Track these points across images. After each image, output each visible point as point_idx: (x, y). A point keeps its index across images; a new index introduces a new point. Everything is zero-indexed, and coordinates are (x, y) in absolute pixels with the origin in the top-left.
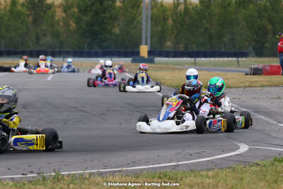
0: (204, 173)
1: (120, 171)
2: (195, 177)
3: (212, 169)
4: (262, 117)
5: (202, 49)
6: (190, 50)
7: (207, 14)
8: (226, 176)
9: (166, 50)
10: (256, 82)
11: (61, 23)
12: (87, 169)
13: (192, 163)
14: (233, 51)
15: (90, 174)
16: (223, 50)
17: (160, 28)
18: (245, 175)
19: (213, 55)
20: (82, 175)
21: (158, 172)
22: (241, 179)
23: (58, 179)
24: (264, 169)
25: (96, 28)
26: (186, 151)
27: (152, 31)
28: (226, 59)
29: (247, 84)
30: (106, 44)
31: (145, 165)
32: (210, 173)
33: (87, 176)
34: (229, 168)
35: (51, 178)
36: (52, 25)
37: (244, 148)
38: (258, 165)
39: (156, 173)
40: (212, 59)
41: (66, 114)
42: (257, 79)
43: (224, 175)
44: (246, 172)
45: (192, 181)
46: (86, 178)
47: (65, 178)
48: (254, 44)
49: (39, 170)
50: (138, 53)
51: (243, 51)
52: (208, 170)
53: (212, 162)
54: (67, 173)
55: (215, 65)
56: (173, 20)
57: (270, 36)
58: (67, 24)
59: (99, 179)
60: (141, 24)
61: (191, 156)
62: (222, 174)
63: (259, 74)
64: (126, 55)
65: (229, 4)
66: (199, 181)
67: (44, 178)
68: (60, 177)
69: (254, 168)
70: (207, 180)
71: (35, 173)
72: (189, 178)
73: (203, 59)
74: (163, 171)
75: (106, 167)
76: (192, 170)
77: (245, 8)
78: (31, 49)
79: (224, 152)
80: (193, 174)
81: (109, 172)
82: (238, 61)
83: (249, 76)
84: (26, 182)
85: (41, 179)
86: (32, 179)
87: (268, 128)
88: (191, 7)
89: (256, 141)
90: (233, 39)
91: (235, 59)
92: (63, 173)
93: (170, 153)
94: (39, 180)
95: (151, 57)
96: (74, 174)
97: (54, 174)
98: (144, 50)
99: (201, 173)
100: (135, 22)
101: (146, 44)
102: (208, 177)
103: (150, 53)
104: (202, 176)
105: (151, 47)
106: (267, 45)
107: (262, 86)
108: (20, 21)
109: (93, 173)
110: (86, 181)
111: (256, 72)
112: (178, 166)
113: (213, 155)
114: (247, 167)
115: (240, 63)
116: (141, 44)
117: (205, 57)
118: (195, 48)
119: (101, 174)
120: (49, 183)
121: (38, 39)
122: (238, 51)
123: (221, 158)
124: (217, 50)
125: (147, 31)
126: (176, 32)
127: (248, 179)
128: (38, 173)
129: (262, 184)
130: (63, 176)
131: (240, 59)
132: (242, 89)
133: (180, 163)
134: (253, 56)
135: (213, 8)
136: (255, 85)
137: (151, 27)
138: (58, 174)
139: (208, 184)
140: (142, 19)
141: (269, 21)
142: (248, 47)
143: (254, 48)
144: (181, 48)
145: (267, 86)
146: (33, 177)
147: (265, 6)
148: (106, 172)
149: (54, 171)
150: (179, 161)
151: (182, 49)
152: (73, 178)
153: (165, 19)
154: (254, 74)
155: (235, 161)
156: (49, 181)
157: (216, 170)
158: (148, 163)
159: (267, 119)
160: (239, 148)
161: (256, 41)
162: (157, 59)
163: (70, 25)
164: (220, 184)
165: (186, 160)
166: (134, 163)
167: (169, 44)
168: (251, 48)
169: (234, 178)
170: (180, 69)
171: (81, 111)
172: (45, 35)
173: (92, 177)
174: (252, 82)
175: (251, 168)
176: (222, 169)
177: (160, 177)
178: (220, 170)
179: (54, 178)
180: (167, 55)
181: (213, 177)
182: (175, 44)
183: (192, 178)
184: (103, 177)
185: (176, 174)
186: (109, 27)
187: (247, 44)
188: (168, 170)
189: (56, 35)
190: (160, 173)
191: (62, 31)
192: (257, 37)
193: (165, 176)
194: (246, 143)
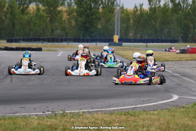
0: (152, 112)
1: (101, 111)
2: (146, 114)
3: (156, 110)
4: (186, 79)
5: (151, 38)
6: (144, 38)
7: (153, 16)
8: (165, 114)
9: (129, 38)
10: (184, 57)
11: (66, 22)
12: (81, 109)
13: (144, 106)
14: (169, 39)
15: (83, 112)
16: (163, 39)
17: (125, 25)
18: (176, 114)
19: (157, 41)
20: (78, 113)
21: (124, 111)
22: (174, 116)
23: (64, 115)
24: (188, 110)
25: (87, 25)
26: (141, 99)
27: (121, 27)
28: (165, 44)
29: (178, 59)
30: (93, 34)
31: (116, 107)
32: (155, 112)
33: (81, 114)
34: (167, 109)
35: (60, 115)
36: (61, 23)
37: (175, 97)
38: (184, 107)
39: (123, 112)
40: (157, 44)
42: (183, 56)
44: (176, 111)
45: (144, 117)
47: (68, 114)
48: (181, 34)
49: (53, 109)
50: (113, 40)
51: (175, 39)
52: (154, 110)
53: (156, 105)
54: (69, 112)
55: (159, 47)
56: (134, 20)
57: (192, 30)
58: (69, 22)
59: (88, 115)
60: (115, 22)
61: (144, 102)
62: (163, 113)
63: (185, 53)
64: (105, 41)
65: (167, 11)
66: (149, 117)
67: (56, 115)
69: (182, 110)
70: (154, 116)
71: (50, 112)
72: (142, 115)
73: (151, 44)
74: (127, 111)
75: (93, 108)
76: (145, 110)
77: (177, 13)
78: (48, 37)
79: (163, 100)
81: (94, 111)
83: (179, 54)
84: (45, 117)
85: (54, 115)
87: (190, 86)
88: (144, 12)
89: (183, 93)
90: (169, 32)
93: (132, 100)
94: (53, 116)
95: (120, 42)
96: (74, 112)
97: (61, 112)
98: (116, 38)
99: (150, 112)
100: (111, 21)
101: (117, 35)
102: (154, 114)
103: (119, 40)
104: (150, 114)
105: (120, 36)
106: (189, 36)
107: (187, 60)
108: (42, 20)
109: (85, 112)
110: (81, 117)
111: (183, 52)
113: (157, 102)
114: (178, 109)
116: (114, 35)
117: (153, 42)
118: (146, 37)
119: (90, 112)
120: (59, 117)
121: (53, 31)
122: (172, 39)
123: (162, 104)
124: (160, 38)
125: (117, 27)
126: (135, 27)
127: (178, 116)
128: (52, 112)
129: (186, 119)
130: (67, 113)
132: (174, 62)
133: (137, 106)
134: (181, 42)
135: (157, 13)
136: (183, 59)
137: (121, 24)
138: (64, 112)
139: (154, 119)
140: (115, 19)
141: (191, 21)
142: (178, 37)
145: (190, 60)
146: (49, 114)
147: (189, 12)
148: (92, 111)
149: (62, 110)
150: (136, 105)
151: (139, 38)
152: (73, 115)
153: (128, 20)
154: (182, 53)
155: (170, 105)
157: (159, 110)
158: (118, 106)
159: (190, 80)
160: (172, 97)
161: (183, 33)
162: (124, 44)
163: (72, 23)
164: (161, 119)
165: (141, 104)
166: (110, 106)
167: (131, 34)
168: (180, 37)
169: (170, 115)
170: (138, 50)
172: (56, 29)
173: (84, 114)
174: (181, 58)
175: (180, 110)
176: (162, 110)
177: (125, 115)
179: (62, 115)
180: (130, 41)
181: (157, 114)
182: (135, 35)
183: (144, 115)
184: (91, 114)
185: (135, 113)
186: (95, 24)
187: (178, 35)
188: (130, 110)
189: (64, 29)
190: (125, 112)
191: (67, 26)
192: (184, 30)
193: (128, 114)
194: (177, 94)
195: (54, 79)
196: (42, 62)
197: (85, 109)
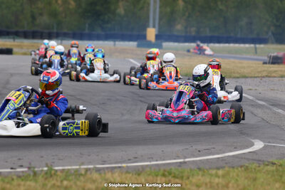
0: (214, 172)
1: (120, 167)
2: (203, 175)
3: (223, 168)
4: (280, 111)
5: (216, 34)
6: (203, 35)
8: (238, 176)
9: (175, 33)
10: (276, 71)
12: (83, 164)
13: (201, 160)
14: (250, 36)
15: (87, 170)
16: (239, 36)
17: (168, 10)
18: (259, 175)
19: (228, 41)
20: (77, 170)
21: (162, 169)
22: (255, 179)
23: (50, 174)
24: (280, 169)
25: (98, 8)
26: (194, 147)
27: (160, 13)
28: (242, 45)
29: (264, 74)
30: (109, 26)
31: (147, 162)
32: (220, 172)
33: (83, 172)
34: (241, 167)
35: (43, 173)
36: (49, 4)
37: (258, 145)
38: (274, 164)
39: (159, 170)
40: (227, 45)
42: (276, 69)
43: (235, 175)
44: (259, 171)
45: (200, 180)
46: (82, 175)
47: (59, 173)
48: (273, 28)
49: (30, 163)
50: (145, 36)
51: (261, 37)
52: (218, 168)
53: (222, 159)
54: (61, 168)
58: (65, 2)
59: (96, 175)
60: (149, 4)
61: (200, 153)
62: (233, 173)
63: (278, 63)
64: (130, 38)
66: (208, 180)
67: (35, 173)
68: (53, 172)
69: (269, 168)
70: (217, 180)
71: (25, 168)
72: (196, 177)
73: (217, 45)
74: (168, 168)
75: (104, 162)
76: (201, 168)
79: (236, 149)
80: (201, 173)
81: (107, 168)
82: (256, 48)
83: (268, 65)
84: (15, 178)
85: (32, 174)
86: (21, 174)
89: (272, 138)
90: (251, 23)
91: (252, 45)
92: (56, 168)
93: (176, 148)
94: (29, 175)
95: (159, 42)
96: (68, 169)
97: (46, 169)
98: (151, 34)
99: (210, 171)
101: (154, 27)
102: (217, 176)
103: (157, 37)
104: (211, 175)
105: (159, 30)
107: (282, 77)
109: (89, 169)
110: (82, 178)
111: (275, 60)
112: (185, 162)
113: (224, 152)
114: (262, 166)
115: (258, 51)
116: (148, 26)
117: (219, 42)
118: (208, 33)
119: (98, 170)
120: (40, 178)
121: (34, 18)
122: (255, 36)
123: (233, 156)
124: (232, 35)
125: (155, 12)
126: (187, 14)
127: (262, 180)
128: (29, 168)
129: (277, 185)
130: (56, 171)
131: (258, 46)
132: (259, 79)
134: (273, 43)
136: (274, 75)
137: (160, 7)
138: (51, 169)
139: (217, 184)
142: (267, 33)
143: (273, 34)
146: (23, 172)
148: (103, 168)
149: (47, 165)
150: (185, 158)
151: (193, 34)
152: (67, 174)
154: (273, 63)
155: (248, 160)
157: (227, 169)
158: (151, 159)
160: (252, 145)
161: (275, 25)
162: (165, 44)
163: (69, 4)
164: (230, 185)
165: (194, 156)
166: (136, 159)
167: (179, 27)
168: (270, 34)
169: (246, 178)
171: (79, 99)
172: (41, 14)
173: (88, 173)
174: (270, 72)
175: (266, 168)
176: (233, 167)
177: (164, 175)
178: (231, 169)
179: (46, 174)
181: (223, 176)
182: (186, 27)
183: (200, 177)
184: (100, 174)
185: (182, 172)
186: (112, 7)
187: (265, 29)
188: (173, 168)
189: (54, 14)
190: (165, 171)
191: (60, 10)
192: (277, 21)
193: (170, 174)
194: (261, 139)
196: (12, 74)
197: (90, 163)
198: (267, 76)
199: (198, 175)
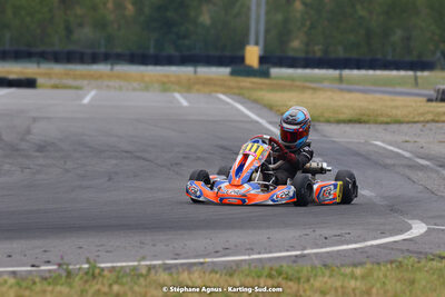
0: (348, 270)
1: (202, 263)
3: (361, 264)
5: (354, 55)
6: (333, 56)
8: (386, 276)
9: (291, 54)
11: (110, 5)
12: (144, 258)
13: (328, 253)
14: (408, 58)
15: (150, 268)
16: (389, 58)
17: (280, 17)
18: (418, 276)
20: (135, 269)
21: (268, 266)
22: (412, 282)
23: (92, 275)
25: (170, 14)
26: (318, 232)
27: (267, 22)
28: (394, 73)
29: (429, 117)
30: (187, 42)
31: (245, 255)
32: (358, 271)
33: (144, 271)
34: (391, 262)
35: (81, 273)
36: (94, 8)
37: (418, 229)
38: (442, 258)
39: (263, 268)
40: (371, 72)
41: (114, 162)
43: (381, 275)
44: (420, 269)
45: (326, 283)
46: (142, 275)
47: (106, 273)
48: (443, 46)
49: (62, 258)
50: (242, 59)
51: (425, 59)
52: (355, 265)
53: (362, 251)
54: (109, 265)
55: (375, 82)
56: (304, 4)
59: (164, 276)
60: (249, 9)
61: (326, 241)
62: (379, 273)
64: (220, 62)
66: (338, 284)
67: (69, 274)
68: (97, 271)
69: (435, 264)
70: (353, 283)
71: (54, 264)
72: (320, 279)
73: (355, 72)
74: (276, 266)
75: (177, 256)
76: (328, 264)
78: (56, 49)
79: (383, 234)
80: (327, 273)
81: (182, 265)
82: (416, 78)
83: (434, 104)
84: (37, 280)
85: (64, 274)
86: (47, 275)
90: (408, 38)
91: (411, 73)
92: (103, 265)
93: (291, 234)
94: (60, 276)
95: (265, 67)
96: (122, 267)
97: (86, 266)
98: (252, 55)
99: (342, 270)
101: (257, 44)
102: (353, 276)
103: (262, 60)
104: (344, 275)
105: (266, 48)
109: (154, 266)
110: (142, 280)
112: (303, 256)
113: (365, 240)
114: (423, 262)
115: (419, 81)
116: (248, 43)
117: (359, 68)
118: (340, 53)
119: (167, 268)
120: (77, 281)
121: (69, 31)
123: (378, 246)
124: (379, 56)
125: (258, 22)
126: (308, 23)
127: (424, 283)
128: (60, 265)
130: (103, 269)
131: (419, 74)
132: (420, 126)
133: (306, 252)
136: (443, 118)
137: (267, 13)
138: (94, 267)
139: (354, 290)
142: (434, 53)
144: (318, 51)
146: (50, 271)
148: (176, 265)
149: (88, 262)
150: (305, 248)
151: (319, 54)
152: (119, 275)
154: (442, 100)
155: (402, 251)
156: (77, 279)
157: (368, 266)
158: (250, 250)
160: (409, 228)
162: (275, 71)
163: (125, 8)
164: (374, 291)
165: (318, 246)
166: (227, 251)
167: (296, 44)
168: (438, 54)
169: (399, 280)
170: (314, 89)
171: (139, 158)
172: (81, 25)
173: (153, 272)
175: (430, 264)
176: (379, 264)
177: (270, 276)
178: (376, 267)
179: (86, 273)
180: (292, 63)
181: (363, 277)
182: (307, 45)
183: (326, 279)
184: (171, 274)
185: (298, 272)
186: (192, 14)
187: (431, 47)
188: (285, 265)
189: (101, 25)
190: (271, 269)
191: (111, 17)
193: (280, 274)
194: (423, 220)
195: (67, 171)
196: (35, 119)
197: (155, 257)
198: (433, 121)
199: (323, 275)
